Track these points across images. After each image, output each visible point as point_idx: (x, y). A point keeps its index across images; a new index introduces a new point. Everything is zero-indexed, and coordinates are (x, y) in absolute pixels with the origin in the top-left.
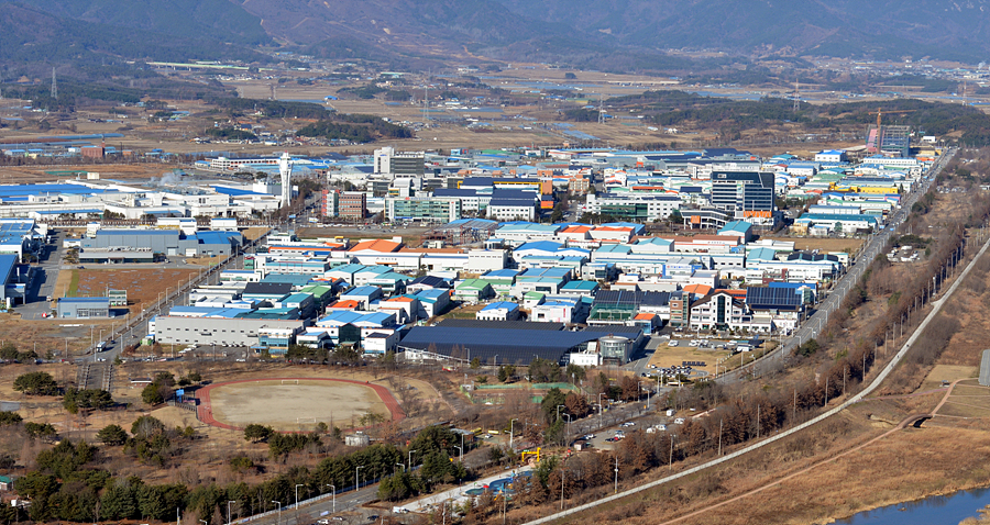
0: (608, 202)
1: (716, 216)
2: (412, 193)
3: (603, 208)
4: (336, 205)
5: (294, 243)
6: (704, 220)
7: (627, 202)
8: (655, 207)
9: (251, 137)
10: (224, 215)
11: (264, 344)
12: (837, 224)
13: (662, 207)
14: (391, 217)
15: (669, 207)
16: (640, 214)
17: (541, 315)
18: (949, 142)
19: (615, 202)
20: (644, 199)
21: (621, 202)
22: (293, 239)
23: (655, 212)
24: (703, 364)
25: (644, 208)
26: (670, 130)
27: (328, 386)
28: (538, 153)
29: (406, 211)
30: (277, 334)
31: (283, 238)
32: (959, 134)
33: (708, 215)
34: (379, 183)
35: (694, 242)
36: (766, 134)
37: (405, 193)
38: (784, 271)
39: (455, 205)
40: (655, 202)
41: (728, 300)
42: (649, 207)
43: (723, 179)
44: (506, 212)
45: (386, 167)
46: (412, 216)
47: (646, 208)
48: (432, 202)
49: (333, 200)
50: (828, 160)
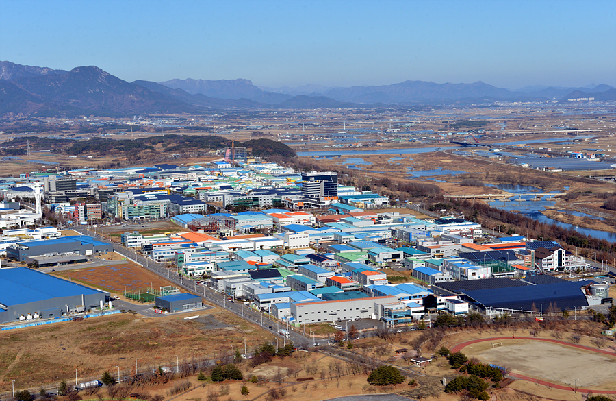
0: (237, 198)
1: (311, 201)
3: (235, 201)
4: (85, 212)
7: (247, 197)
8: (263, 199)
11: (395, 316)
13: (266, 199)
14: (127, 218)
15: (270, 198)
16: (255, 203)
17: (473, 274)
19: (241, 198)
20: (255, 195)
21: (245, 198)
23: (263, 201)
25: (256, 200)
26: (89, 156)
29: (134, 213)
33: (307, 201)
40: (262, 196)
41: (564, 252)
42: (259, 199)
43: (312, 181)
44: (191, 209)
45: (53, 187)
46: (138, 216)
47: (258, 200)
48: (150, 206)
49: (83, 210)
50: (224, 167)
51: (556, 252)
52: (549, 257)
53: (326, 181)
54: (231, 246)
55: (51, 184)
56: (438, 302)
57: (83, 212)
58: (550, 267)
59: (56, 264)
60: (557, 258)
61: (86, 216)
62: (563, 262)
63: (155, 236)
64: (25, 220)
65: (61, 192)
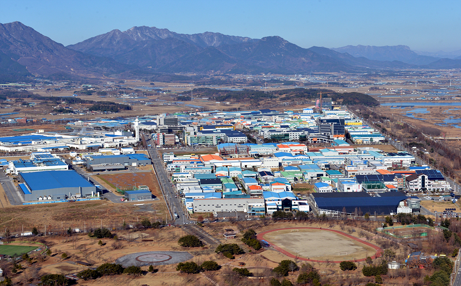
0: (273, 134)
1: (323, 138)
3: (271, 136)
4: (164, 139)
6: (318, 140)
7: (281, 133)
8: (292, 135)
9: (72, 112)
10: (118, 146)
11: (253, 211)
12: (371, 139)
13: (295, 135)
14: (190, 144)
15: (298, 135)
16: (286, 138)
17: (349, 189)
18: (339, 104)
19: (276, 134)
20: (287, 132)
21: (279, 133)
22: (175, 157)
23: (292, 137)
24: (455, 210)
25: (287, 135)
26: (227, 103)
27: (312, 232)
28: (195, 114)
29: (195, 141)
31: (171, 156)
32: (341, 100)
33: (320, 137)
34: (163, 129)
37: (192, 133)
38: (402, 161)
40: (292, 133)
41: (426, 177)
42: (290, 135)
43: (325, 123)
44: (236, 140)
45: (162, 122)
46: (198, 143)
48: (206, 137)
50: (308, 112)
51: (420, 177)
52: (415, 180)
53: (335, 123)
54: (224, 164)
55: (161, 120)
56: (293, 203)
57: (162, 139)
58: (416, 187)
59: (105, 170)
60: (421, 181)
61: (164, 142)
62: (426, 184)
63: (184, 156)
64: (122, 143)
65: (165, 126)
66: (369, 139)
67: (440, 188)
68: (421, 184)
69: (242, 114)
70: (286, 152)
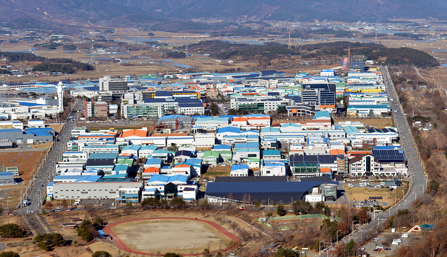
0: (242, 103)
1: (306, 109)
2: (135, 102)
3: (240, 106)
4: (93, 109)
5: (87, 134)
6: (299, 111)
7: (253, 102)
8: (268, 105)
9: (9, 73)
10: (31, 118)
11: (124, 197)
12: (371, 111)
13: (272, 105)
14: (126, 116)
15: (275, 105)
16: (260, 109)
17: (268, 172)
19: (246, 103)
20: (262, 100)
21: (250, 103)
22: (87, 131)
23: (268, 107)
24: (381, 198)
25: (262, 105)
26: (230, 62)
27: (178, 222)
28: (171, 76)
29: (133, 112)
30: (130, 191)
31: (81, 131)
32: (385, 59)
33: (302, 108)
34: (105, 97)
35: (307, 124)
36: (284, 62)
37: (131, 102)
38: (375, 139)
39: (161, 108)
40: (268, 102)
41: (372, 158)
42: (265, 105)
43: (308, 89)
44: (189, 111)
45: (106, 87)
46: (137, 114)
47: (263, 106)
48: (148, 107)
49: (91, 107)
50: (327, 75)
51: (364, 158)
52: (358, 162)
53: (323, 89)
54: (144, 142)
55: (104, 84)
56: (179, 189)
57: (91, 110)
58: (359, 171)
60: (365, 163)
61: (93, 113)
62: (372, 168)
63: (101, 131)
64: (36, 114)
65: (109, 92)
66: (368, 112)
67: (391, 173)
68: (365, 168)
69: (234, 77)
70: (235, 126)
